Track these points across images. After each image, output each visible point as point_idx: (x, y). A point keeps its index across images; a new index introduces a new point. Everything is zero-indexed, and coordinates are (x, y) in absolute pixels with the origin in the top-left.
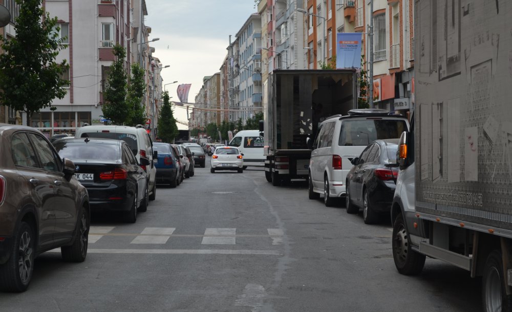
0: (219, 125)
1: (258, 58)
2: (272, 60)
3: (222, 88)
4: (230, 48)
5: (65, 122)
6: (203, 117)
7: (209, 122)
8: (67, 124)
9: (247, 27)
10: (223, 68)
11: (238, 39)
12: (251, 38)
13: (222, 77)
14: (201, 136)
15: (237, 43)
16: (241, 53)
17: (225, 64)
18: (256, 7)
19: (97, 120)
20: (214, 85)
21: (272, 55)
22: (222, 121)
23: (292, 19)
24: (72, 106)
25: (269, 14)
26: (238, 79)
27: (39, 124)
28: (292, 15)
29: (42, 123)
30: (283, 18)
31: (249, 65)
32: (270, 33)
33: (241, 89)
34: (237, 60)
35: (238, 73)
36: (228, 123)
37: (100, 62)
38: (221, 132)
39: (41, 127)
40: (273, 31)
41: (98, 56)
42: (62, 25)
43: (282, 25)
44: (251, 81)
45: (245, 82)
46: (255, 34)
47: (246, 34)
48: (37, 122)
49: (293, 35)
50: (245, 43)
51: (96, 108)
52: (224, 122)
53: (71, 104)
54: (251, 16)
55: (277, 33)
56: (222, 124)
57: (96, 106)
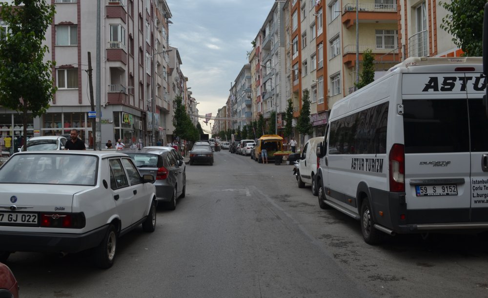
0: (226, 131)
1: (249, 90)
2: (260, 87)
3: (227, 113)
4: (231, 90)
5: (76, 122)
6: (218, 128)
7: (221, 131)
8: (79, 124)
9: (241, 74)
10: (228, 103)
11: (236, 84)
12: (244, 80)
13: (227, 107)
14: (216, 138)
15: (235, 86)
16: (238, 91)
17: (229, 100)
18: (248, 58)
19: (105, 120)
20: (223, 112)
21: (260, 85)
22: (227, 129)
23: (277, 54)
24: (81, 106)
25: (257, 60)
26: (236, 106)
27: (51, 125)
28: (276, 52)
29: (55, 124)
30: (268, 57)
31: (243, 96)
32: (258, 71)
33: (238, 111)
34: (236, 95)
35: (236, 102)
36: (231, 130)
37: (108, 63)
38: (227, 135)
39: (53, 127)
40: (260, 69)
41: (106, 57)
42: (71, 28)
43: (267, 62)
44: (244, 105)
45: (240, 106)
46: (247, 76)
47: (241, 79)
48: (50, 123)
49: (278, 64)
50: (240, 84)
51: (105, 108)
52: (228, 130)
53: (79, 105)
54: (244, 66)
55: (263, 69)
56: (227, 130)
57: (104, 106)
